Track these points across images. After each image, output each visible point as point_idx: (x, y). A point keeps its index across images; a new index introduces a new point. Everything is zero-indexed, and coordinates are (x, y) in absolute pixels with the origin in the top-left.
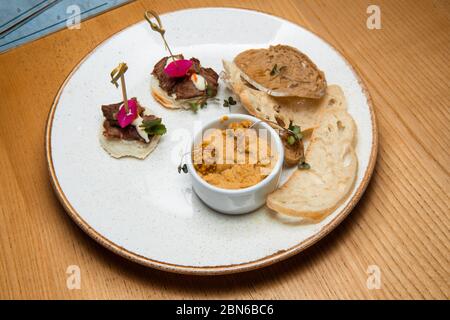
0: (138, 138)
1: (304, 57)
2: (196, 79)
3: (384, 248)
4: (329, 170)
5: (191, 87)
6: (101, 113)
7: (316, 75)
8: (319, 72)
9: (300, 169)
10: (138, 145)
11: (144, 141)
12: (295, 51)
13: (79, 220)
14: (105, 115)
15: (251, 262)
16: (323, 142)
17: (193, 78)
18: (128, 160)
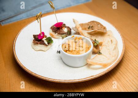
0: (44, 44)
1: (99, 23)
2: (64, 29)
3: (129, 80)
4: (109, 54)
5: (62, 31)
6: (33, 37)
7: (103, 28)
8: (104, 27)
9: (98, 54)
10: (44, 46)
11: (46, 45)
12: (96, 22)
13: (22, 65)
14: (34, 38)
15: (81, 79)
16: (106, 46)
17: (63, 28)
18: (40, 51)
